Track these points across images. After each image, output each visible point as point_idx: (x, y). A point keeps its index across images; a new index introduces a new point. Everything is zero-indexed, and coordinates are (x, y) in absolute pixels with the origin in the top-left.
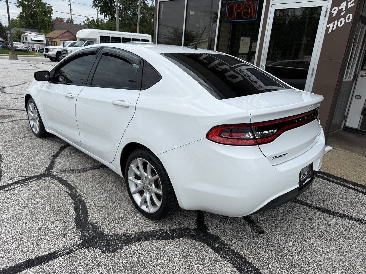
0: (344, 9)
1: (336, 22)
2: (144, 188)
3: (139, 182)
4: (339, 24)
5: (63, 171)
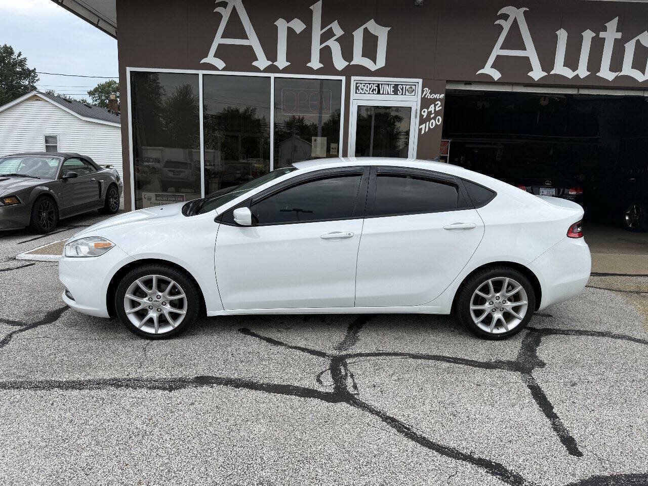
0: (433, 112)
1: (427, 123)
2: (494, 310)
3: (487, 306)
4: (430, 125)
5: (339, 348)
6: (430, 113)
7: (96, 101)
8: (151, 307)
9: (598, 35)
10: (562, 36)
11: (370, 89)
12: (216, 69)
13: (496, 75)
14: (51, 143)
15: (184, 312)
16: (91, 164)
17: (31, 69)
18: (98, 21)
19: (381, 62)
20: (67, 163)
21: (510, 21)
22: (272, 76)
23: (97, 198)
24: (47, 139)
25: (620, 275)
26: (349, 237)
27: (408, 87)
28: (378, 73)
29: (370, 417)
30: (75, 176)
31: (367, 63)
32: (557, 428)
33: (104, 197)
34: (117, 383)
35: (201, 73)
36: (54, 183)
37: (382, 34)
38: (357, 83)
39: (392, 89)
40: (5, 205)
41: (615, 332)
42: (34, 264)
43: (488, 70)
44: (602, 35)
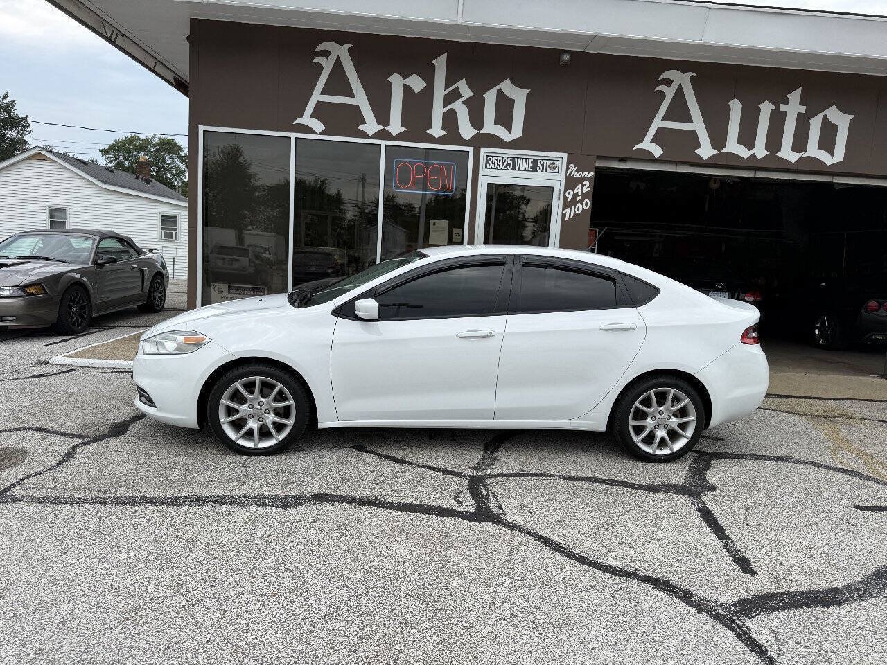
0: (580, 194)
1: (573, 207)
2: (656, 427)
3: (649, 422)
4: (576, 210)
5: (477, 467)
6: (576, 195)
7: (111, 162)
8: (251, 416)
9: (778, 107)
10: (736, 107)
11: (503, 163)
12: (312, 131)
13: (657, 151)
14: (57, 218)
15: (291, 422)
16: (132, 247)
17: (21, 116)
18: (156, 64)
19: (518, 131)
20: (102, 245)
21: (674, 87)
22: (384, 143)
23: (137, 291)
24: (53, 212)
25: (806, 398)
26: (490, 337)
27: (549, 162)
28: (514, 144)
29: (520, 538)
30: (114, 261)
31: (501, 132)
32: (730, 549)
33: (146, 290)
34: (220, 500)
35: (293, 136)
36: (89, 269)
37: (519, 96)
38: (487, 156)
39: (530, 165)
40: (28, 296)
41: (796, 456)
42: (75, 370)
43: (648, 145)
44: (783, 108)
